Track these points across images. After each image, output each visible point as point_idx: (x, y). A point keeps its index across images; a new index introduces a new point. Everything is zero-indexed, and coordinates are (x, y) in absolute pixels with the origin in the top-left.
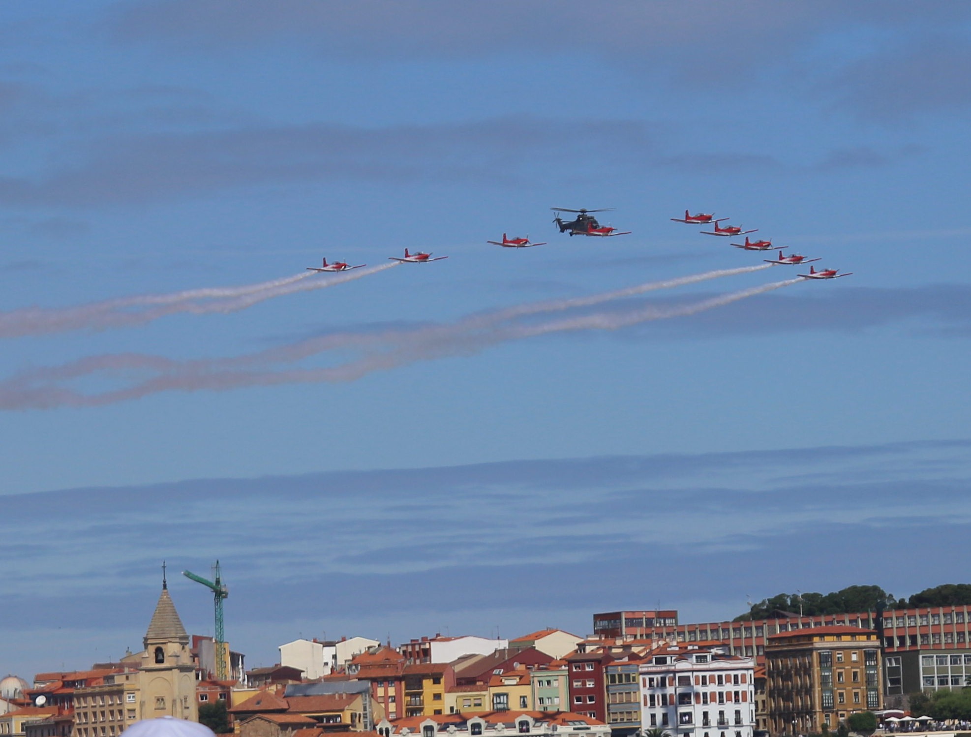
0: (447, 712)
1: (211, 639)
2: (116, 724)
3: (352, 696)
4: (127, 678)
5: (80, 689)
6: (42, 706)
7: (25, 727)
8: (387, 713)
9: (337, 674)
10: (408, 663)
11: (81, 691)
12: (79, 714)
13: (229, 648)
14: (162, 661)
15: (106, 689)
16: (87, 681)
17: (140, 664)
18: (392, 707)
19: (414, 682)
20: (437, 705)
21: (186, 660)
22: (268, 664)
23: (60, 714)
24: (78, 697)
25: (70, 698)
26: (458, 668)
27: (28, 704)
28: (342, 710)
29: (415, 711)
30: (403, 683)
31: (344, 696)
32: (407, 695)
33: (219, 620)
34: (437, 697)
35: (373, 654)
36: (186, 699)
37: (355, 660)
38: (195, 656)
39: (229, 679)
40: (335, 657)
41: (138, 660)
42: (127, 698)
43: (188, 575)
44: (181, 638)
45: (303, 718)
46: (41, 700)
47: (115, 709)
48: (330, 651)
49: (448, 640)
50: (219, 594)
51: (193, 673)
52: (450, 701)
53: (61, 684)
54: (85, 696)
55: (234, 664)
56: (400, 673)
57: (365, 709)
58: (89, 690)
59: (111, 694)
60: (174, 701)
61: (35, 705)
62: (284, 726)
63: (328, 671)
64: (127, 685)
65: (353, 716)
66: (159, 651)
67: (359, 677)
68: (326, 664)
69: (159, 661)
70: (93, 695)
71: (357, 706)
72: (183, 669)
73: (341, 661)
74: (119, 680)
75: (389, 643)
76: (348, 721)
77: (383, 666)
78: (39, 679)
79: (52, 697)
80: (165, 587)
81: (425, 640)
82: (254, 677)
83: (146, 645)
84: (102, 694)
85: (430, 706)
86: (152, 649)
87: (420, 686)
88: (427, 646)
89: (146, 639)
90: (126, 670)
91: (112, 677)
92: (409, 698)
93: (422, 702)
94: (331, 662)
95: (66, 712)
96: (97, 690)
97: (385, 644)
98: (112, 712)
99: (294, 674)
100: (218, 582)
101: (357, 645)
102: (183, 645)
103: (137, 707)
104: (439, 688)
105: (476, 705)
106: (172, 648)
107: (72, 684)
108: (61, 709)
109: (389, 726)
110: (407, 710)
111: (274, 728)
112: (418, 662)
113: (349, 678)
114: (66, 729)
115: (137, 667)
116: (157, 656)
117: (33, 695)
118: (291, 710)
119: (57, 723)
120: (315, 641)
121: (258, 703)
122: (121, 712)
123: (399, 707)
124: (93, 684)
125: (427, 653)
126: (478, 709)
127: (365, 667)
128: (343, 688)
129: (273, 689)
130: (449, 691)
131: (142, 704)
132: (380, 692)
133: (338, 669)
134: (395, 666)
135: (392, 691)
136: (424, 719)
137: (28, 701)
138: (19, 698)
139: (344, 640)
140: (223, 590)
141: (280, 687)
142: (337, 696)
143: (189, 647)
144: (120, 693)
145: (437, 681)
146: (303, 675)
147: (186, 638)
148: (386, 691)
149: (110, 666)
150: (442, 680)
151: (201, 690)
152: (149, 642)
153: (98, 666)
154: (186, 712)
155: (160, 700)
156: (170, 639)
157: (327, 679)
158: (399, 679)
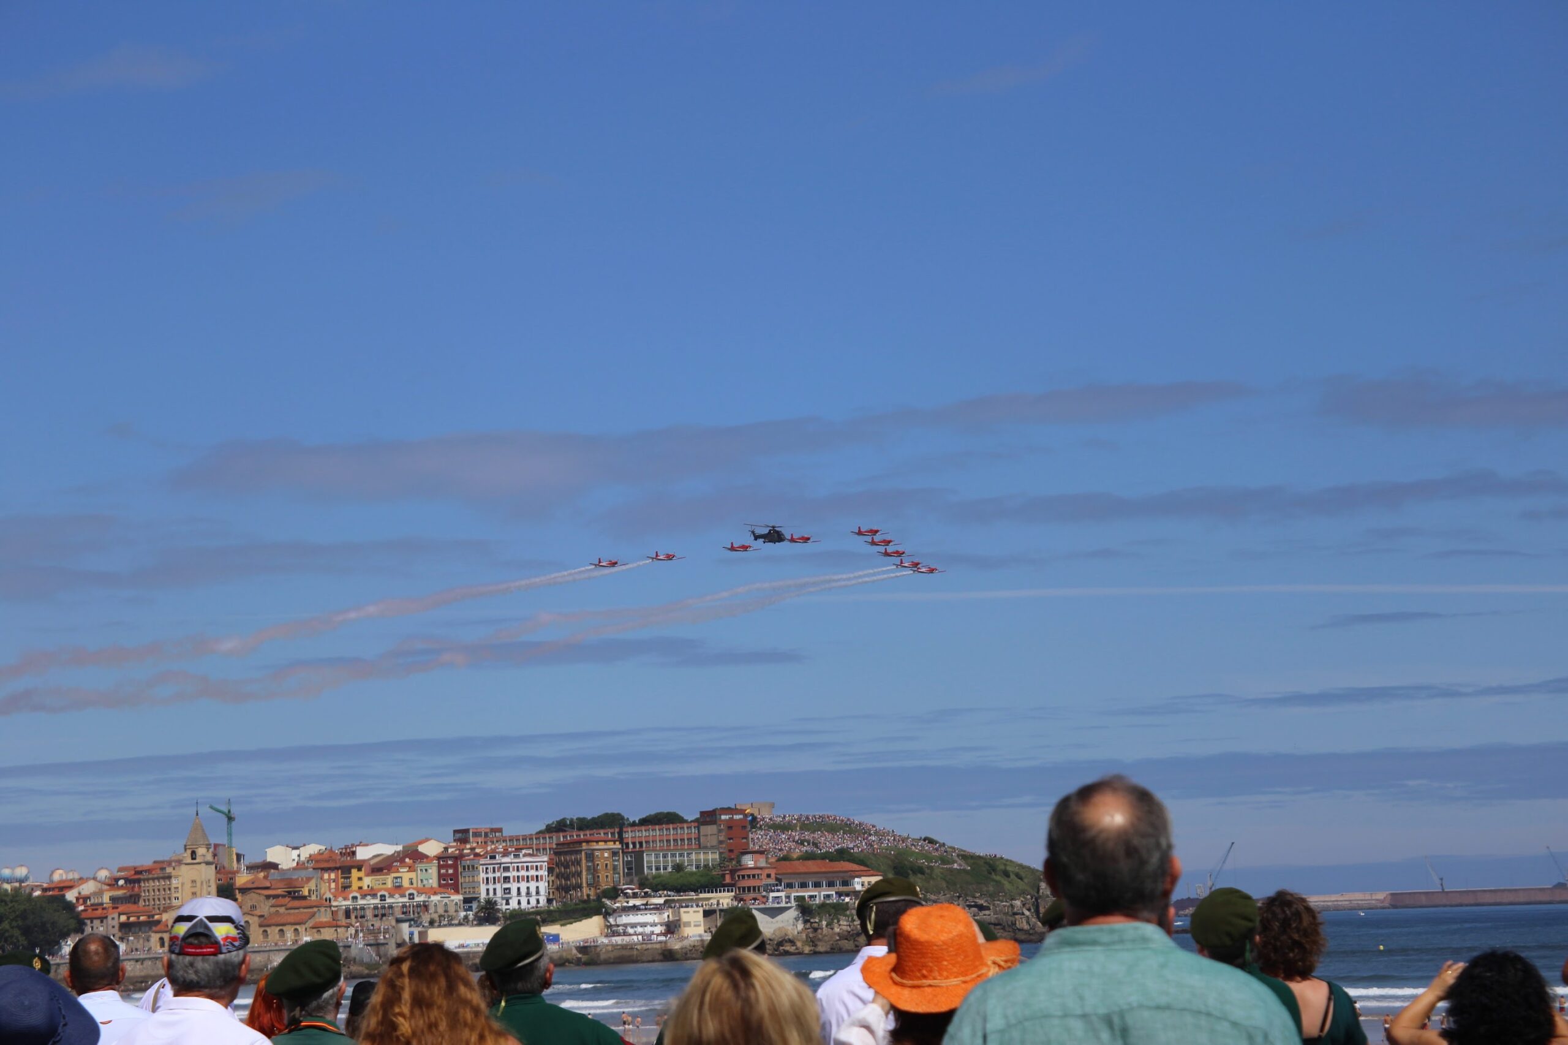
0: (365, 888)
1: (225, 845)
2: (167, 897)
3: (309, 879)
4: (174, 869)
5: (145, 876)
6: (122, 886)
7: (112, 899)
8: (330, 889)
9: (300, 866)
10: (342, 859)
11: (145, 877)
12: (144, 891)
13: (235, 851)
14: (195, 859)
15: (161, 875)
16: (149, 871)
17: (182, 860)
18: (333, 885)
19: (346, 870)
20: (360, 884)
21: (209, 858)
22: (258, 860)
23: (133, 890)
24: (144, 880)
25: (139, 881)
26: (372, 862)
27: (114, 885)
28: (303, 887)
29: (346, 887)
30: (340, 871)
31: (304, 879)
32: (342, 878)
33: (230, 834)
34: (360, 879)
35: (322, 854)
36: (209, 880)
37: (311, 858)
38: (215, 855)
39: (235, 869)
40: (299, 856)
41: (181, 858)
42: (174, 881)
43: (211, 807)
44: (207, 845)
45: (279, 892)
46: (121, 882)
47: (167, 887)
48: (296, 852)
49: (367, 845)
50: (230, 819)
51: (213, 866)
52: (367, 881)
53: (133, 872)
54: (148, 880)
55: (238, 860)
56: (338, 865)
57: (317, 886)
58: (150, 876)
59: (164, 878)
60: (202, 883)
61: (118, 885)
62: (268, 897)
63: (295, 864)
64: (174, 873)
65: (310, 891)
66: (193, 854)
67: (315, 867)
68: (294, 860)
69: (193, 858)
70: (153, 879)
71: (312, 885)
72: (208, 863)
73: (303, 858)
74: (169, 870)
75: (331, 848)
76: (306, 893)
77: (327, 861)
78: (120, 870)
79: (127, 880)
80: (197, 814)
81: (353, 845)
82: (250, 868)
83: (186, 850)
84: (158, 879)
85: (355, 884)
86: (189, 852)
87: (350, 873)
88: (354, 849)
89: (185, 846)
90: (173, 864)
91: (165, 868)
92: (343, 880)
93: (351, 882)
94: (297, 859)
95: (136, 889)
96: (156, 876)
97: (329, 848)
98: (164, 890)
99: (274, 866)
100: (229, 811)
101: (313, 849)
102: (208, 849)
103: (180, 886)
104: (361, 874)
105: (383, 884)
106: (201, 851)
107: (140, 872)
108: (133, 888)
109: (331, 897)
110: (342, 887)
111: (262, 898)
112: (349, 858)
113: (307, 868)
114: (137, 899)
115: (180, 862)
116: (192, 856)
117: (117, 880)
118: (273, 887)
119: (131, 896)
120: (287, 846)
121: (253, 883)
122: (170, 889)
123: (337, 885)
124: (153, 872)
125: (354, 853)
126: (384, 886)
127: (317, 861)
128: (303, 874)
129: (262, 875)
130: (367, 875)
131: (183, 884)
132: (326, 876)
133: (301, 863)
134: (335, 861)
135: (333, 876)
136: (352, 892)
137: (114, 883)
138: (110, 882)
139: (304, 845)
140: (233, 816)
141: (266, 873)
142: (300, 879)
143: (211, 850)
144: (169, 877)
145: (359, 869)
146: (280, 867)
147: (210, 845)
148: (329, 876)
149: (163, 862)
150: (363, 869)
151: (218, 876)
152: (188, 847)
153: (155, 862)
154: (209, 889)
155: (194, 882)
156: (200, 846)
157: (294, 869)
158: (337, 869)
